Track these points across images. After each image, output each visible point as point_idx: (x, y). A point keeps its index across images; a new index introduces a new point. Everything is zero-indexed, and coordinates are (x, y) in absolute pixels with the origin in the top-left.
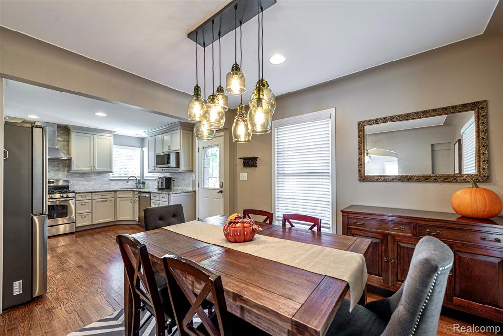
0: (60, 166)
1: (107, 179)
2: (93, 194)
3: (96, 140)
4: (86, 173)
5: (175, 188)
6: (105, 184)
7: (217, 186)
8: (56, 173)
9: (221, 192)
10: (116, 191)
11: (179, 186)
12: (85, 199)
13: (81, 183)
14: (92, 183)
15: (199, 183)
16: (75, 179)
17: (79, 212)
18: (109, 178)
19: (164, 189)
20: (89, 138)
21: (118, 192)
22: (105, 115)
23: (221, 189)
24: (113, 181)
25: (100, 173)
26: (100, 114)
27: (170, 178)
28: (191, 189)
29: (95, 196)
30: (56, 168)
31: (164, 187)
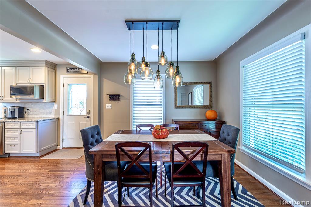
5: (29, 116)
7: (84, 113)
9: (88, 117)
11: (36, 115)
15: (63, 112)
23: (88, 115)
27: (23, 108)
28: (53, 116)
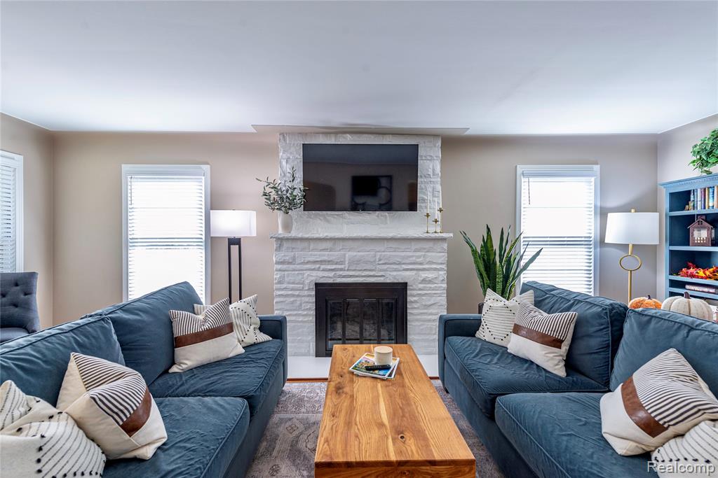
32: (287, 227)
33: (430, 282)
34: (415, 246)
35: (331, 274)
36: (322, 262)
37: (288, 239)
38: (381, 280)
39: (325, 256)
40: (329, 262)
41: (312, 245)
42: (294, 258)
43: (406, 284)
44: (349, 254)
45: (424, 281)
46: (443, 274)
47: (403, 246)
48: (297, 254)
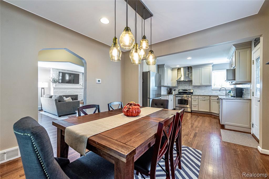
0: (190, 83)
1: (211, 89)
2: (199, 96)
3: (203, 69)
4: (200, 86)
6: (209, 92)
8: (189, 86)
10: (210, 96)
12: (195, 98)
13: (198, 91)
14: (203, 91)
16: (196, 89)
17: (193, 104)
18: (212, 89)
19: (235, 96)
20: (199, 70)
21: (211, 97)
22: (191, 58)
24: (214, 91)
25: (206, 86)
26: (189, 58)
29: (200, 98)
30: (189, 85)
31: (235, 95)
32: (56, 86)
33: (81, 95)
34: (79, 89)
35: (65, 94)
36: (63, 92)
37: (56, 88)
38: (73, 95)
39: (64, 91)
40: (64, 92)
41: (61, 89)
42: (57, 91)
43: (78, 95)
44: (68, 91)
45: (80, 94)
46: (83, 93)
47: (77, 89)
48: (58, 90)
